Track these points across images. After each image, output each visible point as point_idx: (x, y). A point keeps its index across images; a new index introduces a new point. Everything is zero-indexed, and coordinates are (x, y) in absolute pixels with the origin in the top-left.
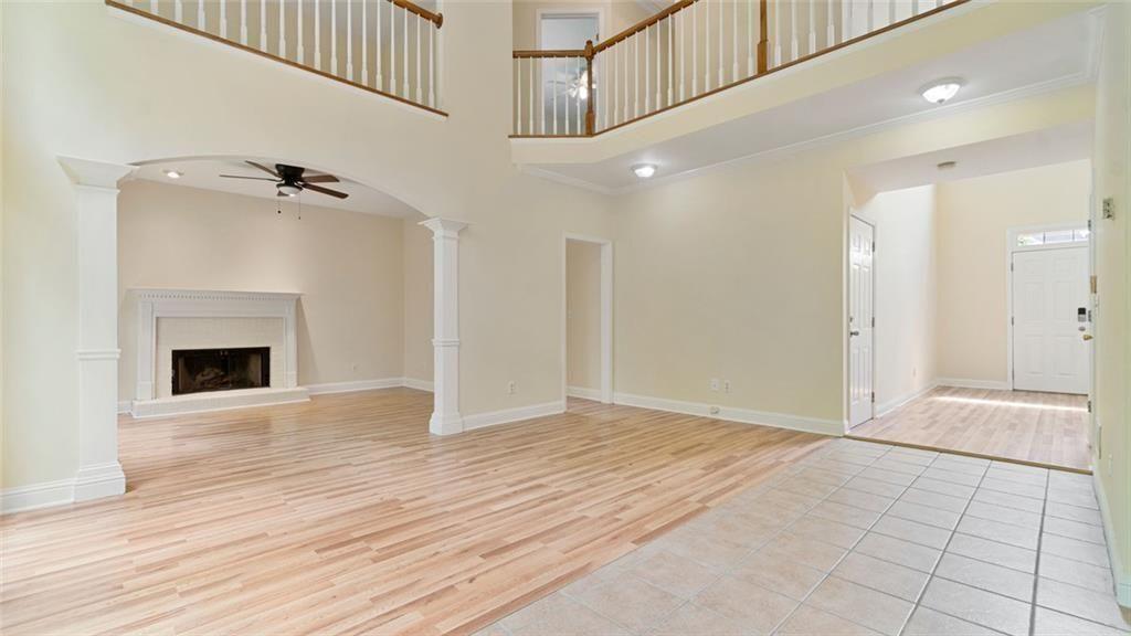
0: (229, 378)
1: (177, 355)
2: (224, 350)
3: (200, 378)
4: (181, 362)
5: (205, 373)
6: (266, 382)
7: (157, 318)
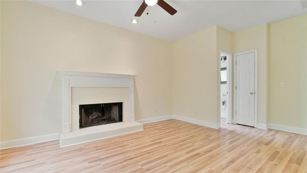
0: (104, 118)
1: (81, 107)
2: (103, 104)
3: (91, 117)
4: (83, 110)
5: (93, 115)
6: (121, 119)
7: (71, 87)
